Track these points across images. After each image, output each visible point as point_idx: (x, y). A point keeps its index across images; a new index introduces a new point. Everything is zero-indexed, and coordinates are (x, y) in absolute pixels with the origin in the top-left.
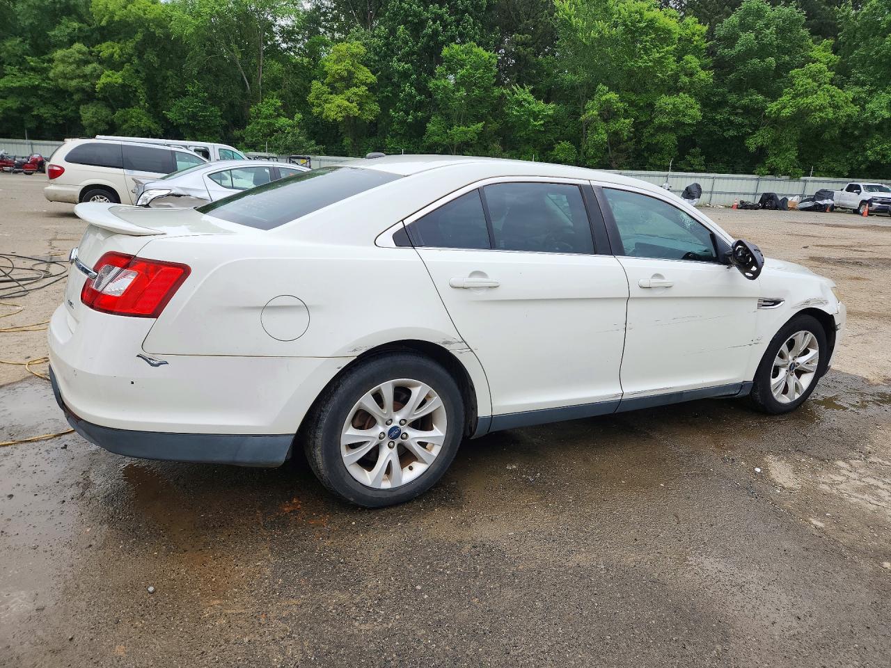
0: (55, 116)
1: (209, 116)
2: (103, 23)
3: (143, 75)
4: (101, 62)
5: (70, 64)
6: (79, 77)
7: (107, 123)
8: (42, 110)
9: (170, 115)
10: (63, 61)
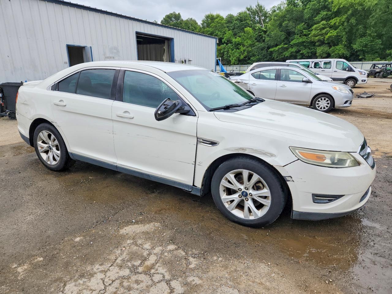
0: (308, 53)
1: (374, 45)
2: (335, 10)
3: (347, 30)
4: (331, 27)
5: (318, 30)
6: (320, 35)
7: (327, 53)
8: (304, 51)
9: (355, 47)
10: (315, 29)
